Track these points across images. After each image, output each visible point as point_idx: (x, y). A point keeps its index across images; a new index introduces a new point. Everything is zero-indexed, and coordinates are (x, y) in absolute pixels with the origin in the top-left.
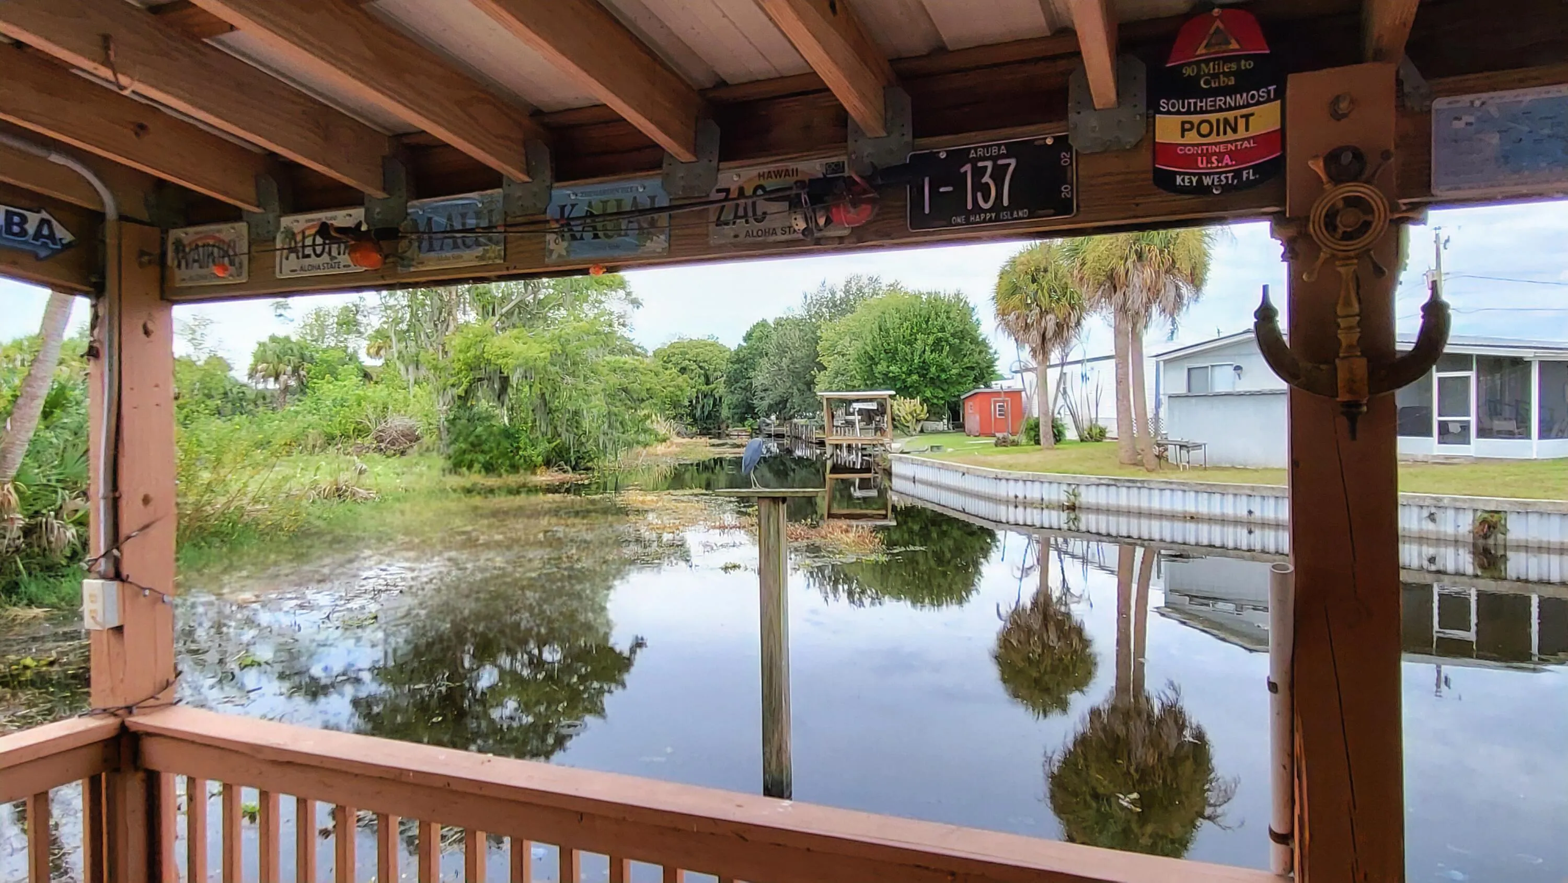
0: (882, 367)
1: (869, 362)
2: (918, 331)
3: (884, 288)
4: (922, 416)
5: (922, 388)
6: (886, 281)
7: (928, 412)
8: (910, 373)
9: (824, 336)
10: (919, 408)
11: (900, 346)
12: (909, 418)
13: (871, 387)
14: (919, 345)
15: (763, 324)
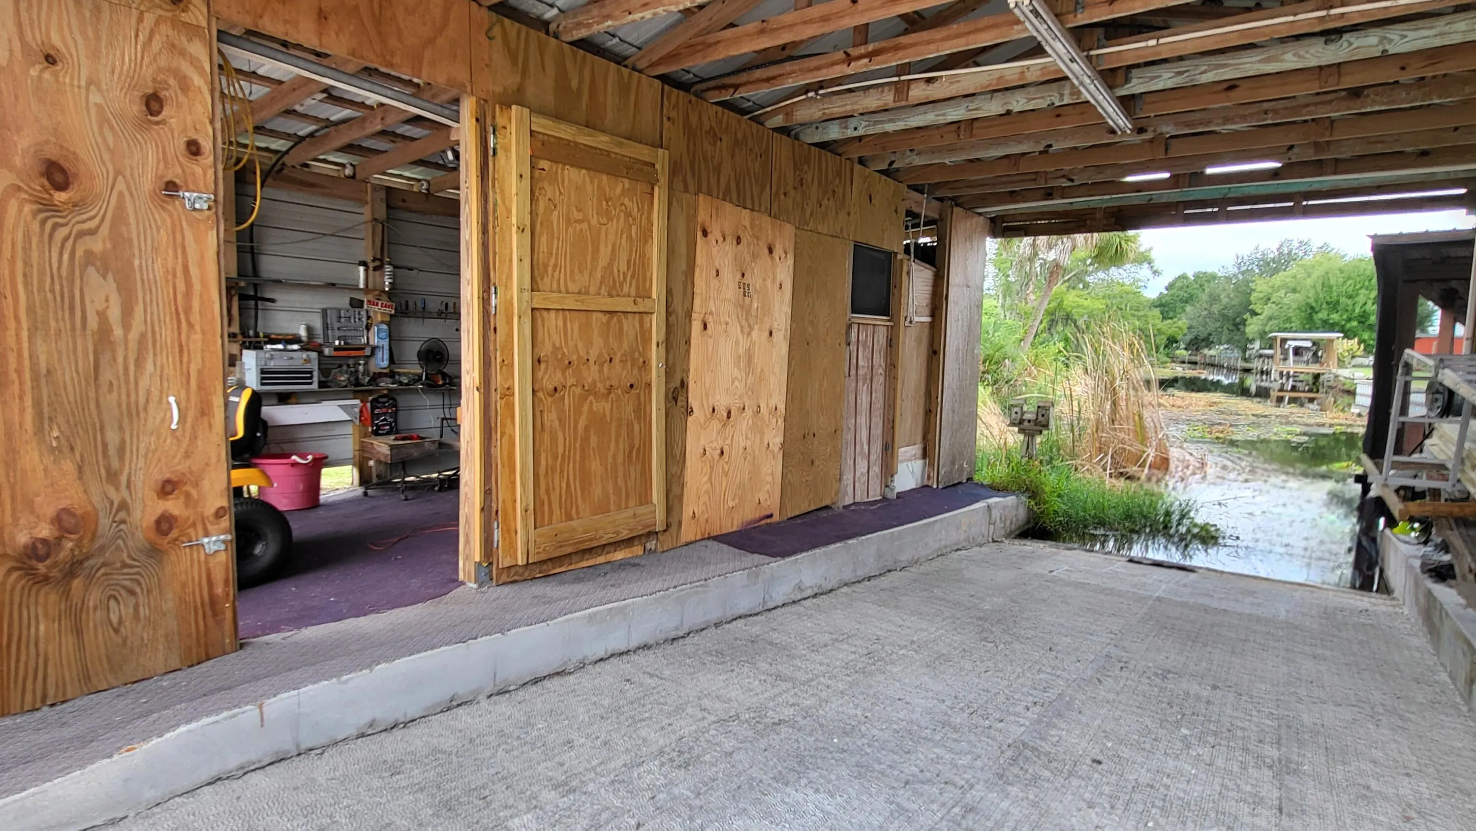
0: (1323, 315)
1: (1309, 311)
2: (1361, 288)
3: (1314, 249)
4: (1358, 353)
5: (1360, 332)
6: (1316, 244)
7: (1365, 350)
8: (1349, 320)
9: (1259, 289)
10: (1356, 347)
11: (1343, 300)
12: (1346, 354)
13: (1310, 330)
14: (1361, 299)
15: (1183, 277)
